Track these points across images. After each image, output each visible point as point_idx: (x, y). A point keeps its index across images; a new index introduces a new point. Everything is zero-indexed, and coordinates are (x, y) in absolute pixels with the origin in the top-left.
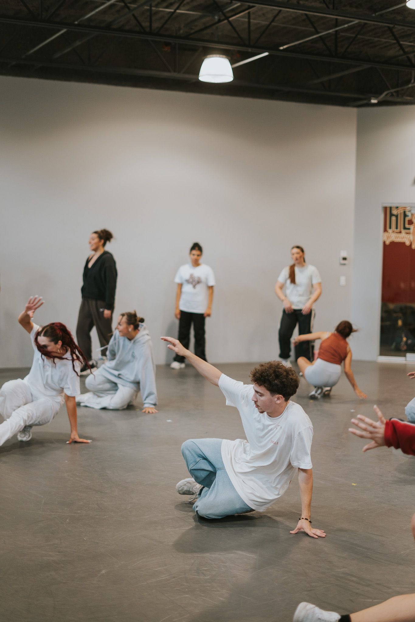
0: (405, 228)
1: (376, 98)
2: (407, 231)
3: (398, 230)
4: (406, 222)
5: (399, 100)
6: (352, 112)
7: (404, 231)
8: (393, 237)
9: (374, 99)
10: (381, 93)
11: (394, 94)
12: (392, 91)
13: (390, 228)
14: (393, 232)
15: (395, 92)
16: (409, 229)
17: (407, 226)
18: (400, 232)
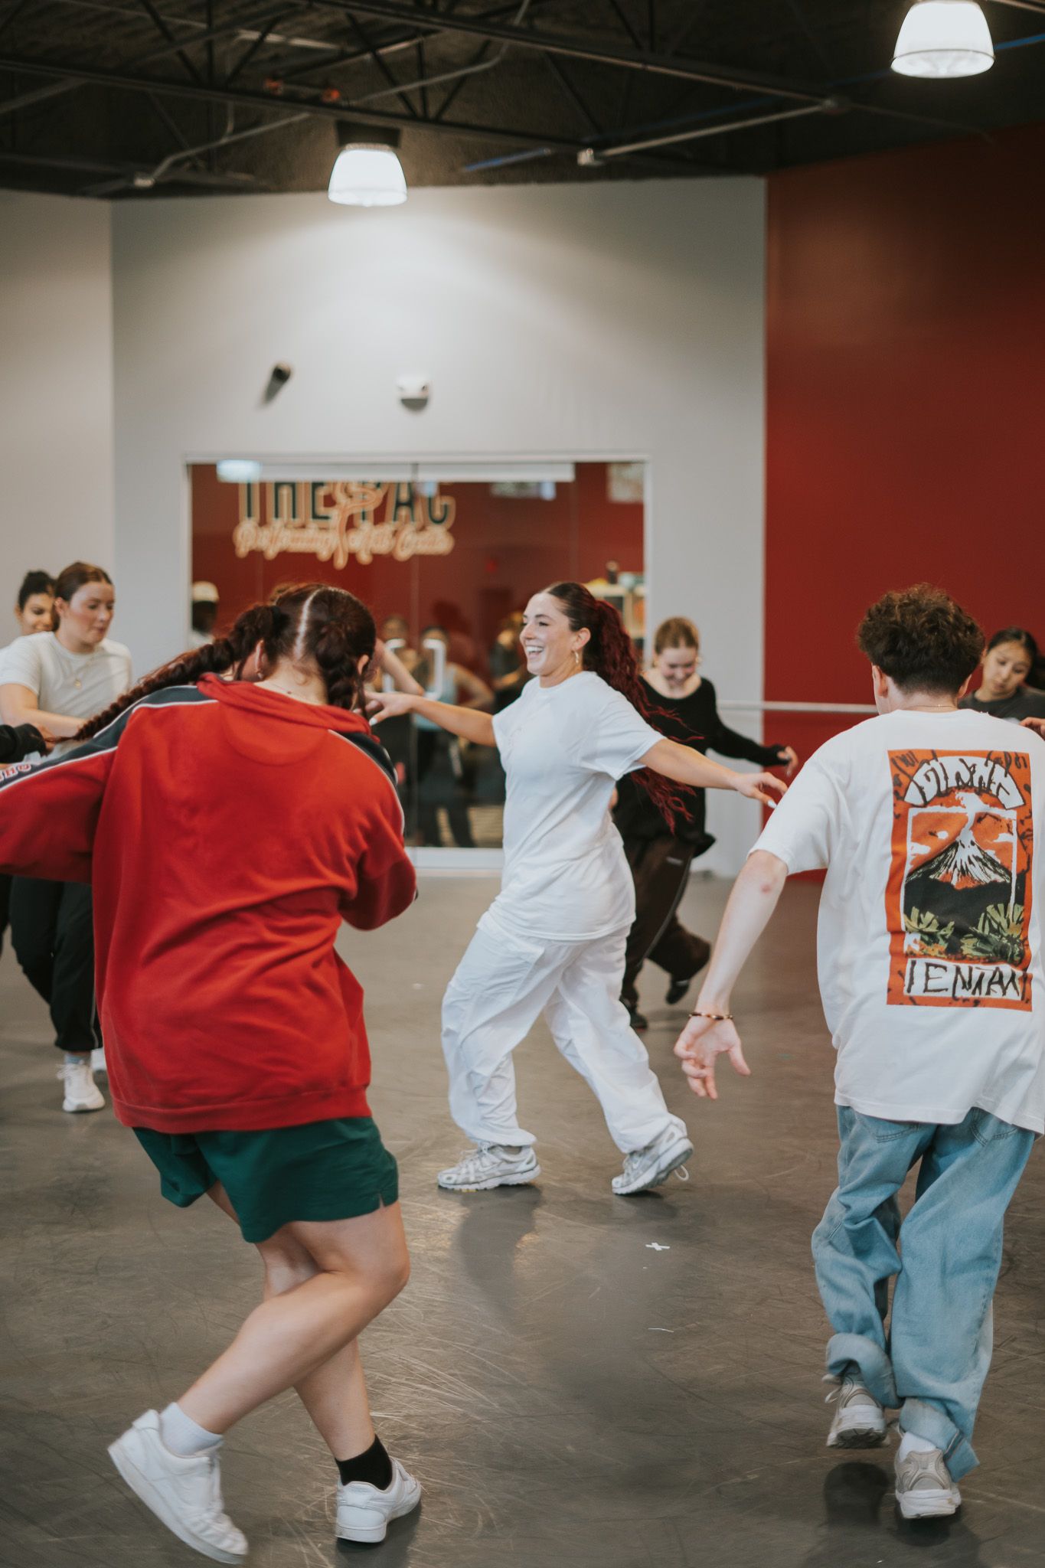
0: (315, 516)
1: (147, 173)
2: (322, 523)
3: (298, 521)
4: (320, 502)
5: (212, 180)
6: (96, 212)
7: (313, 525)
8: (284, 540)
9: (142, 177)
10: (158, 161)
11: (201, 164)
12: (191, 152)
13: (277, 516)
14: (286, 526)
15: (200, 156)
16: (326, 518)
17: (322, 510)
18: (303, 527)
